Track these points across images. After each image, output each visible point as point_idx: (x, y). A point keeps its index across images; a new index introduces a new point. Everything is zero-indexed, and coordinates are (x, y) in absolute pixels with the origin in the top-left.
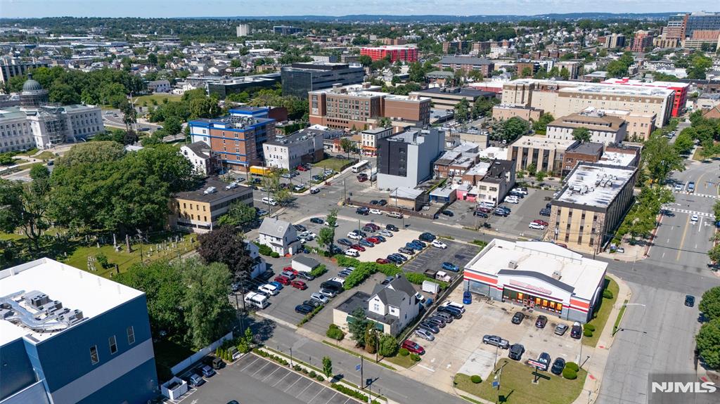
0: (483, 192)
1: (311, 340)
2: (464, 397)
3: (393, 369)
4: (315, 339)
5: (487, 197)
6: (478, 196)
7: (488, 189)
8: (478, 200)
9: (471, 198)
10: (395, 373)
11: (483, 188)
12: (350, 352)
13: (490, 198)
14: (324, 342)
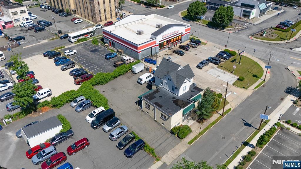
0: (16, 17)
1: (184, 153)
2: (256, 88)
3: (230, 109)
4: (184, 149)
5: (21, 20)
6: (14, 22)
7: (19, 13)
8: (15, 25)
9: (9, 25)
10: (235, 110)
11: (15, 13)
12: (207, 128)
13: (24, 20)
14: (190, 143)
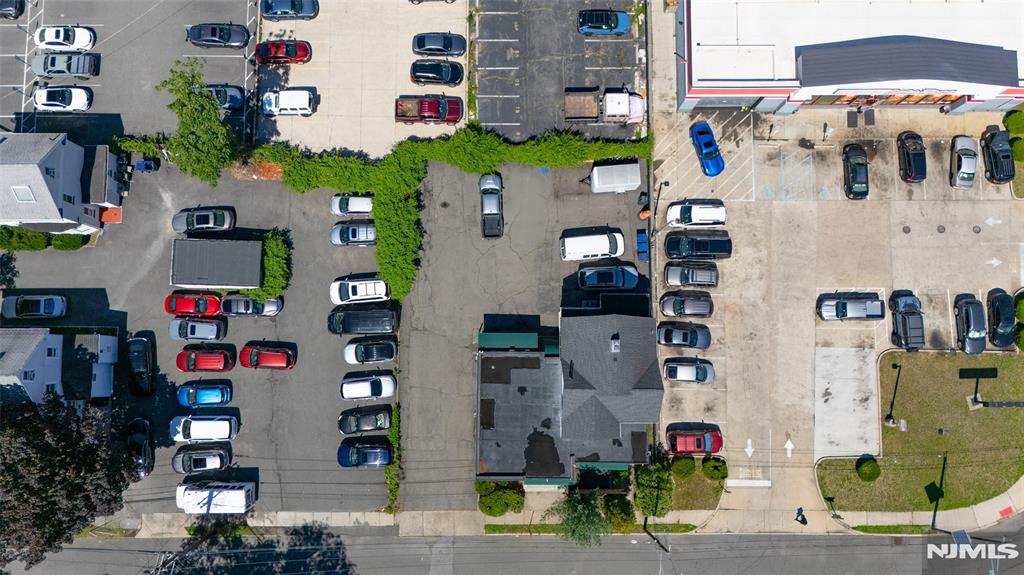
1: (455, 540)
2: (864, 529)
3: (688, 527)
4: (462, 531)
10: (700, 539)
14: (490, 528)
